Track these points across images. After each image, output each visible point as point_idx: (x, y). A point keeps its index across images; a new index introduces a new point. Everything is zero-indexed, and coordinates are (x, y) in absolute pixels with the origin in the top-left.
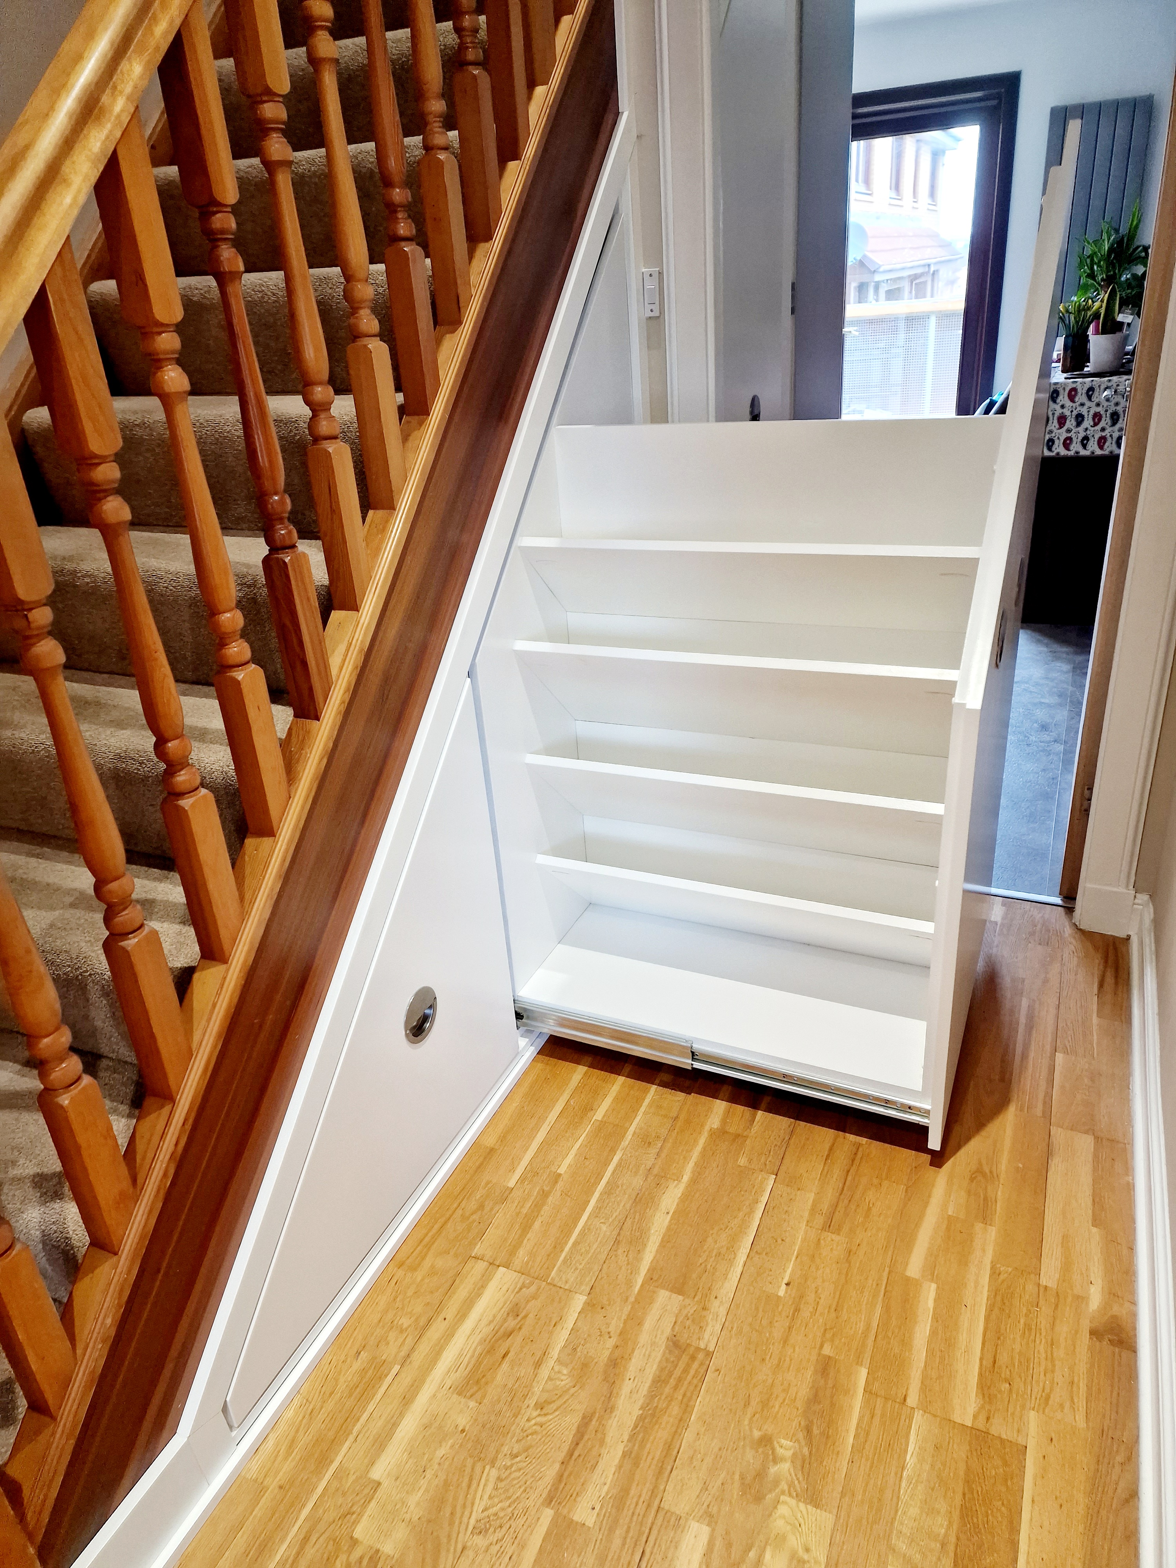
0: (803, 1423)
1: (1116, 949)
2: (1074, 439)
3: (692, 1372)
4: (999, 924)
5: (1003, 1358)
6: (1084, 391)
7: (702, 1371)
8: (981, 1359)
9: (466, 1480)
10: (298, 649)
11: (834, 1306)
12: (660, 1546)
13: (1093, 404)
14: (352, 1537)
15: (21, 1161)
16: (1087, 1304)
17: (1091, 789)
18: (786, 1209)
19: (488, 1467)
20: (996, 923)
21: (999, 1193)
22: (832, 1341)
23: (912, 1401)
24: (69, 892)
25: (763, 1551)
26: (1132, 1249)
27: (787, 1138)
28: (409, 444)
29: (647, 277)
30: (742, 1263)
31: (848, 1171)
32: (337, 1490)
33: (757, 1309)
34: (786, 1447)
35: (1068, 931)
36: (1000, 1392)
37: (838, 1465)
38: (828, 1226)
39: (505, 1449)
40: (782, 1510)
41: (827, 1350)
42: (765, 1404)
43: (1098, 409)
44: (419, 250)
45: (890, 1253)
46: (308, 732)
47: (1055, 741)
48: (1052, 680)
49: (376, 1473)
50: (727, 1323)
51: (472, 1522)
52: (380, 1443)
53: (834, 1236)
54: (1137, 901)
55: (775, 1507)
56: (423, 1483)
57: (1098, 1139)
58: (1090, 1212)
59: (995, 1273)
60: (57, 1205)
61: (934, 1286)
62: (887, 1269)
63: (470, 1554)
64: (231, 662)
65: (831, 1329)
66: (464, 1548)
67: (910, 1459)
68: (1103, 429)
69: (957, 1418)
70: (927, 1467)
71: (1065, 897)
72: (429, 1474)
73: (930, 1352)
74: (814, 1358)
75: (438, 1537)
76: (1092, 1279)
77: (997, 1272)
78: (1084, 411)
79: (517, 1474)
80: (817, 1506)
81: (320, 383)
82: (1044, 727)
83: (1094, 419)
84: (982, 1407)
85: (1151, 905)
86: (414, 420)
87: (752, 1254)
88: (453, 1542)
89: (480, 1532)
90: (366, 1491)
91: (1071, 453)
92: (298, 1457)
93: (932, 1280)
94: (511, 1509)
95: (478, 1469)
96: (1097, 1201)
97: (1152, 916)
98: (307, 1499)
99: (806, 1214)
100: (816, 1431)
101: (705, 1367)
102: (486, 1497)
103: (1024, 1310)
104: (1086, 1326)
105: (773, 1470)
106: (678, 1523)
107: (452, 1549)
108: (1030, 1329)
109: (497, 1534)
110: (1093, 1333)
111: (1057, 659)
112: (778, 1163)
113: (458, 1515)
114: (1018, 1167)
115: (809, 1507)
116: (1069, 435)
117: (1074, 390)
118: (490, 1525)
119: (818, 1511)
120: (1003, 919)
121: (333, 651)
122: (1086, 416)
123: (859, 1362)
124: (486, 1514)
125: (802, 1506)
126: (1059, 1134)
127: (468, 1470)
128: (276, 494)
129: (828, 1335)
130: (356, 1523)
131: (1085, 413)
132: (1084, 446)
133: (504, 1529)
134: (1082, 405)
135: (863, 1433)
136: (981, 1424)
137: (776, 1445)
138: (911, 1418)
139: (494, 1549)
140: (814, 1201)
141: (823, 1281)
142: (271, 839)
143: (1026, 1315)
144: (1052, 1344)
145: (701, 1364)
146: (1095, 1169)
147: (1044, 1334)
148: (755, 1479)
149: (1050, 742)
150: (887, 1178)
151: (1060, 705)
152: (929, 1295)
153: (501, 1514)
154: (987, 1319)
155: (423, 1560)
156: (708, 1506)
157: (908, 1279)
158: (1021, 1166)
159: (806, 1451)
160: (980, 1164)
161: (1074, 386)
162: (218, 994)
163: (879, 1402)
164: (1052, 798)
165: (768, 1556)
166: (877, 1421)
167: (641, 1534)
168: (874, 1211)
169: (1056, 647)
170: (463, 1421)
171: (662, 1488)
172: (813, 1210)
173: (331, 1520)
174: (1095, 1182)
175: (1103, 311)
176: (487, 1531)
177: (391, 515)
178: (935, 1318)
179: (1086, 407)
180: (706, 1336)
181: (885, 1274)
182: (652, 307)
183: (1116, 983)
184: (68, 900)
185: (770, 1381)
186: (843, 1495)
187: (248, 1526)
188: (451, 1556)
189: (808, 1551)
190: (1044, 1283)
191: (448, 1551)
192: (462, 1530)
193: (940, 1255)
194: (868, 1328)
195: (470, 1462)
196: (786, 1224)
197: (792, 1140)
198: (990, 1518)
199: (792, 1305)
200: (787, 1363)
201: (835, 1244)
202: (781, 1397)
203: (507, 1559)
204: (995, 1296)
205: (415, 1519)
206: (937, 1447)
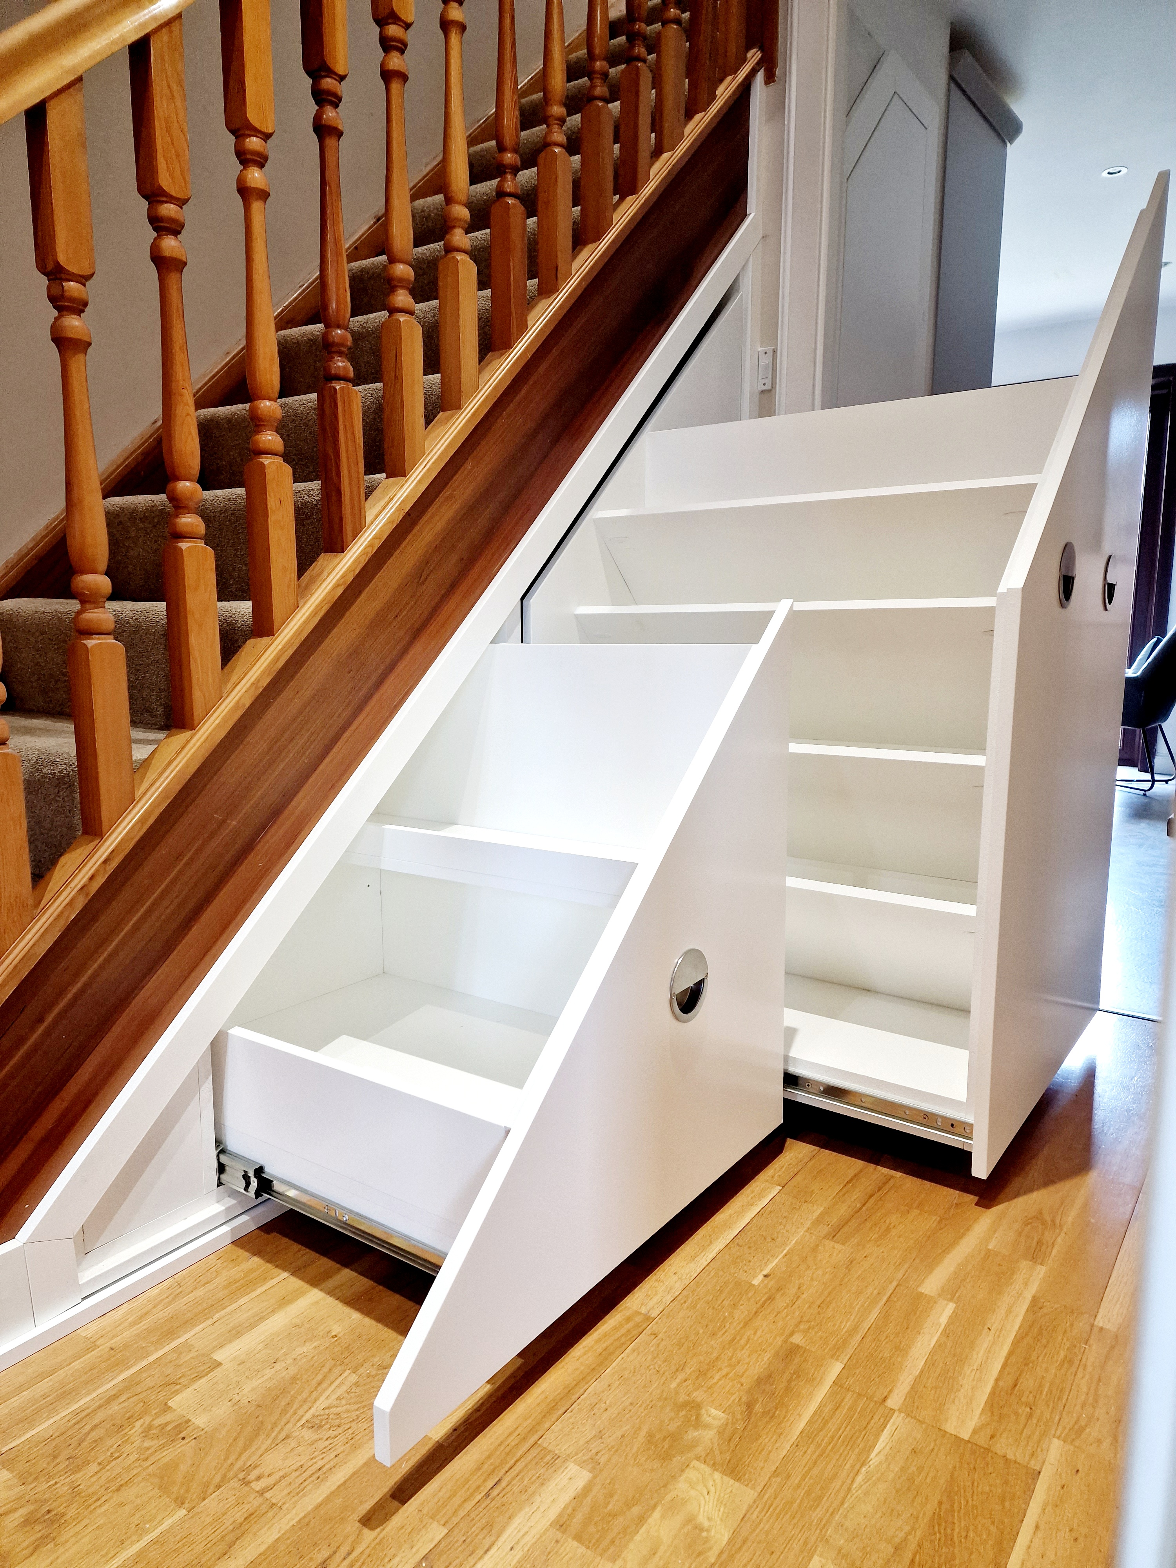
0: (744, 1399)
3: (623, 1331)
5: (1028, 1383)
7: (635, 1332)
8: (997, 1380)
9: (318, 1379)
11: (817, 1304)
12: (522, 1479)
14: (166, 1404)
18: (785, 1215)
19: (348, 1372)
21: (1059, 1240)
22: (806, 1332)
23: (895, 1401)
25: (652, 1510)
27: (805, 1160)
29: (761, 355)
30: (717, 1250)
31: (871, 1196)
32: (172, 1361)
33: (721, 1291)
34: (714, 1415)
36: (1016, 1414)
37: (777, 1445)
39: (375, 1360)
40: (691, 1474)
41: (797, 1339)
42: (702, 1374)
45: (902, 1271)
49: (221, 1355)
50: (681, 1297)
51: (308, 1416)
52: (238, 1332)
53: (837, 1245)
55: (682, 1471)
56: (269, 1373)
59: (1036, 1305)
61: (951, 1306)
62: (895, 1283)
63: (293, 1444)
65: (808, 1321)
66: (287, 1437)
67: (876, 1458)
69: (951, 1427)
70: (896, 1468)
72: (278, 1366)
73: (930, 1363)
74: (778, 1343)
75: (262, 1422)
77: (1040, 1305)
80: (737, 1479)
84: (987, 1424)
87: (732, 1245)
88: (277, 1430)
89: (313, 1427)
90: (202, 1368)
92: (145, 1327)
93: (951, 1300)
94: (358, 1413)
95: (336, 1371)
98: (135, 1364)
99: (808, 1224)
100: (758, 1408)
101: (640, 1329)
102: (334, 1397)
103: (1068, 1345)
105: (692, 1434)
106: (553, 1462)
107: (273, 1435)
108: (1071, 1363)
109: (331, 1431)
112: (788, 1178)
113: (295, 1407)
114: (1090, 1222)
115: (726, 1478)
118: (327, 1423)
119: (738, 1484)
123: (835, 1354)
124: (327, 1411)
125: (717, 1475)
127: (325, 1370)
129: (802, 1326)
130: (177, 1392)
133: (340, 1430)
135: (819, 1421)
136: (982, 1440)
137: (703, 1411)
138: (887, 1418)
139: (321, 1445)
140: (822, 1213)
141: (812, 1279)
143: (1069, 1350)
144: (1099, 1380)
145: (637, 1326)
147: (1089, 1369)
148: (665, 1439)
150: (918, 1207)
152: (943, 1313)
153: (344, 1415)
154: (1015, 1344)
155: (237, 1439)
156: (597, 1453)
157: (921, 1295)
158: (1093, 1221)
159: (740, 1426)
160: (1040, 1214)
163: (850, 1396)
165: (655, 1516)
166: (840, 1414)
167: (503, 1462)
168: (894, 1232)
170: (336, 1329)
171: (547, 1426)
172: (819, 1221)
173: (152, 1385)
176: (320, 1427)
178: (946, 1333)
180: (651, 1303)
181: (891, 1287)
185: (715, 1355)
186: (775, 1474)
187: (60, 1374)
188: (269, 1441)
189: (709, 1519)
190: (1101, 1325)
191: (268, 1436)
192: (293, 1420)
193: (968, 1280)
194: (855, 1329)
195: (329, 1364)
196: (782, 1227)
197: (811, 1164)
198: (971, 1534)
199: (766, 1293)
200: (742, 1342)
201: (836, 1251)
202: (726, 1370)
203: (332, 1455)
204: (1030, 1327)
205: (244, 1401)
206: (914, 1451)
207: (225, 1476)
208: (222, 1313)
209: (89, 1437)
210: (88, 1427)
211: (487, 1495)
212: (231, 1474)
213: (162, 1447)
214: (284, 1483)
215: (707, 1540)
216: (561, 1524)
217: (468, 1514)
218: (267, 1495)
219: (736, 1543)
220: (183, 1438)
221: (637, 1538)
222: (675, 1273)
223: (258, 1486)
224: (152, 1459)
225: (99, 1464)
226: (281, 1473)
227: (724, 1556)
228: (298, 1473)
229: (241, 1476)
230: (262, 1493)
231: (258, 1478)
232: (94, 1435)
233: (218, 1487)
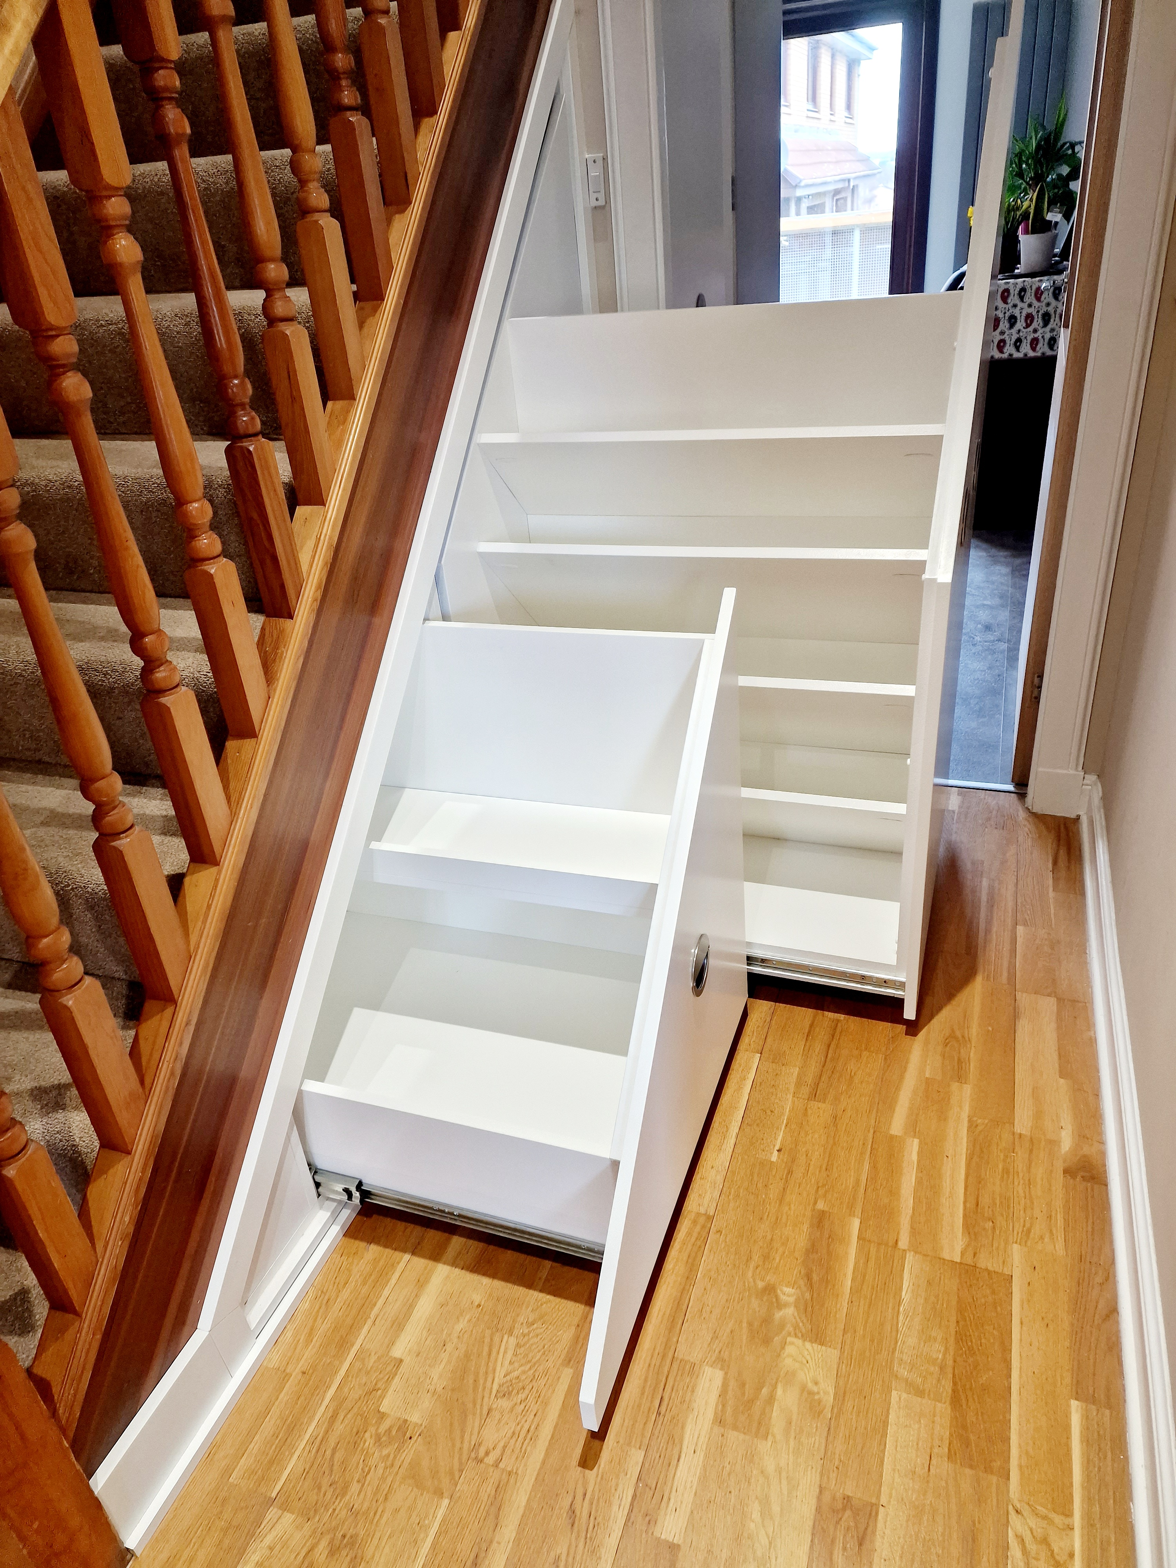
0: (803, 1272)
1: (1067, 829)
2: (1008, 342)
3: (695, 1235)
4: (956, 812)
5: (985, 1201)
6: (1017, 292)
7: (704, 1234)
8: (965, 1202)
9: (486, 1349)
10: (266, 543)
11: (824, 1168)
12: (677, 1391)
13: (1025, 305)
14: (379, 1411)
15: (17, 1077)
16: (1060, 1147)
17: (1041, 677)
18: (773, 1083)
19: (506, 1337)
20: (954, 812)
21: (972, 1055)
22: (825, 1196)
23: (903, 1243)
24: (38, 811)
25: (775, 1387)
26: (1097, 1095)
27: (768, 1019)
28: (365, 330)
29: (590, 163)
30: (734, 1135)
31: (829, 1046)
32: (360, 1370)
33: (752, 1174)
34: (788, 1293)
35: (1022, 815)
36: (984, 1229)
37: (838, 1306)
38: (814, 1095)
39: (521, 1319)
40: (790, 1350)
41: (821, 1205)
42: (766, 1257)
43: (1030, 310)
44: (365, 121)
45: (874, 1115)
46: (282, 632)
47: (999, 640)
48: (993, 583)
49: (397, 1352)
50: (725, 1189)
51: (495, 1387)
52: (399, 1325)
53: (820, 1105)
54: (1085, 781)
55: (783, 1348)
56: (445, 1356)
57: (1060, 1000)
58: (1057, 1066)
59: (972, 1126)
60: (60, 1115)
61: (916, 1141)
62: (872, 1131)
63: (496, 1415)
64: (202, 555)
65: (823, 1186)
66: (490, 1410)
67: (906, 1295)
68: (1035, 331)
69: (946, 1255)
70: (921, 1301)
71: (1017, 784)
72: (449, 1347)
73: (918, 1201)
74: (809, 1213)
75: (463, 1403)
76: (1063, 1124)
77: (975, 1124)
78: (1016, 312)
79: (535, 1340)
80: (822, 1344)
81: (272, 260)
82: (988, 628)
83: (1026, 321)
84: (968, 1246)
85: (1099, 785)
86: (368, 305)
87: (743, 1126)
88: (478, 1407)
89: (504, 1395)
90: (389, 1369)
91: (1005, 356)
92: (318, 1344)
93: (914, 1136)
94: (532, 1371)
95: (497, 1339)
96: (1063, 1056)
97: (1101, 794)
98: (331, 1382)
99: (792, 1088)
100: (815, 1277)
101: (707, 1230)
102: (507, 1362)
103: (1002, 1157)
104: (1059, 1166)
105: (778, 1315)
106: (692, 1370)
107: (478, 1411)
108: (1008, 1172)
109: (520, 1395)
110: (1066, 1171)
111: (996, 562)
112: (761, 1043)
113: (481, 1382)
114: (988, 1031)
115: (815, 1345)
116: (1002, 337)
117: (1007, 291)
118: (513, 1388)
119: (824, 1348)
120: (960, 807)
121: (302, 548)
122: (1019, 317)
123: (852, 1214)
124: (508, 1378)
125: (808, 1345)
126: (1024, 999)
127: (487, 1340)
128: (236, 377)
129: (821, 1192)
130: (382, 1397)
131: (1017, 314)
132: (1018, 349)
133: (527, 1391)
134: (1015, 306)
135: (859, 1274)
136: (969, 1260)
137: (779, 1293)
138: (903, 1258)
139: (518, 1409)
140: (799, 1074)
141: (813, 1145)
142: (253, 740)
143: (1004, 1161)
144: (1030, 1184)
145: (703, 1227)
146: (1059, 1028)
147: (1021, 1175)
148: (761, 1325)
149: (994, 641)
150: (866, 1049)
151: (1002, 606)
152: (913, 1150)
153: (523, 1377)
154: (968, 1164)
155: (451, 1424)
156: (720, 1352)
157: (892, 1137)
158: (990, 1029)
159: (808, 1296)
160: (953, 1031)
161: (1006, 287)
162: (212, 896)
163: (873, 1250)
164: (1000, 694)
165: (779, 1391)
166: (872, 1263)
167: (658, 1381)
168: (856, 1080)
169: (994, 551)
170: (477, 1298)
171: (675, 1340)
172: (799, 1084)
173: (357, 1397)
174: (1059, 1039)
175: (1032, 211)
176: (510, 1393)
177: (352, 406)
178: (920, 1169)
179: (1018, 308)
180: (706, 1201)
181: (871, 1135)
182: (596, 195)
183: (1069, 861)
184: (39, 819)
185: (769, 1237)
186: (845, 1332)
187: (275, 1411)
188: (478, 1420)
189: (816, 1383)
190: (1019, 1131)
191: (474, 1414)
192: (486, 1395)
193: (921, 1114)
194: (858, 1182)
195: (488, 1332)
196: (774, 1097)
197: (773, 1022)
198: (983, 1341)
199: (785, 1168)
200: (784, 1220)
201: (821, 1111)
202: (781, 1250)
203: (532, 1416)
204: (974, 1146)
205: (439, 1389)
206: (929, 1283)
207: (460, 1459)
208: (376, 1310)
209: (336, 1460)
210: (329, 1453)
211: (659, 1413)
212: (465, 1457)
213: (398, 1450)
214: (508, 1451)
215: (820, 1402)
216: (719, 1421)
217: (652, 1434)
218: (502, 1465)
219: (840, 1396)
220: (410, 1438)
221: (774, 1414)
222: (712, 1167)
223: (490, 1460)
224: (397, 1464)
225: (358, 1481)
226: (502, 1444)
227: (835, 1410)
228: (514, 1439)
229: (473, 1455)
230: (496, 1465)
231: (487, 1453)
232: (339, 1456)
233: (461, 1471)
